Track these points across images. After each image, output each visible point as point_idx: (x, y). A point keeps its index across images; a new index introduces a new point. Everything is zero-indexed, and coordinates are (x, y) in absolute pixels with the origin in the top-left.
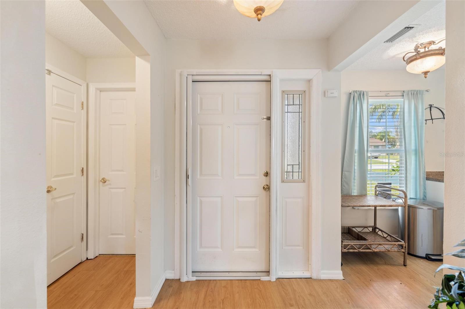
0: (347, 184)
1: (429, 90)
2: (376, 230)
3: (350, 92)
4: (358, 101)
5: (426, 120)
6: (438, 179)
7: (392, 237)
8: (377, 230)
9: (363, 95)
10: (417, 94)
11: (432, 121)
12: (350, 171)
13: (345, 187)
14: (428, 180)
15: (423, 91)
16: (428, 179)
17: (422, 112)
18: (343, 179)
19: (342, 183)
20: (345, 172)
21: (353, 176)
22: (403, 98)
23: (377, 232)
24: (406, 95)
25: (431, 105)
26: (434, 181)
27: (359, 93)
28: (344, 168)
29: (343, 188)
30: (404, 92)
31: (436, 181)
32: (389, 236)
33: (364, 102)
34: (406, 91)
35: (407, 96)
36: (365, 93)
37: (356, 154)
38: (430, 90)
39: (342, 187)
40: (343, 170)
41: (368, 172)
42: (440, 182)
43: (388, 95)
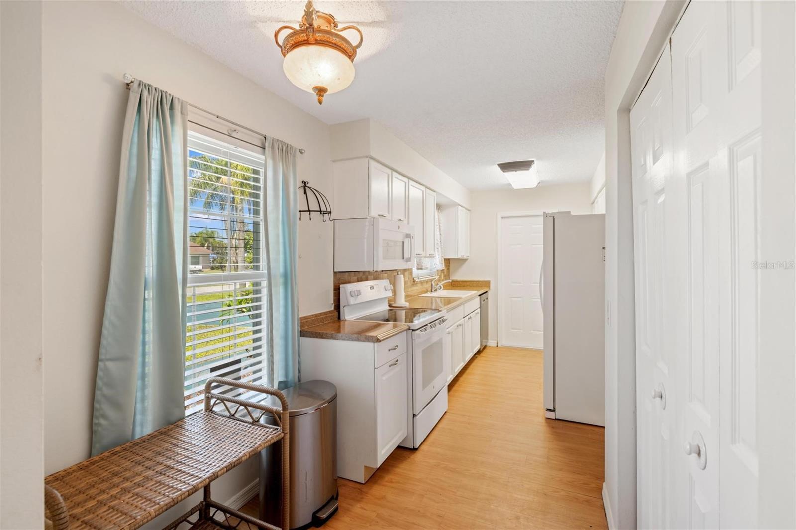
0: (117, 405)
1: (303, 151)
2: (209, 512)
3: (127, 81)
4: (154, 121)
5: (300, 211)
6: (320, 333)
7: (250, 524)
8: (213, 510)
9: (172, 108)
10: (287, 152)
11: (310, 214)
12: (125, 359)
13: (104, 416)
14: (304, 336)
15: (296, 149)
16: (303, 334)
17: (295, 193)
18: (101, 390)
19: (96, 405)
20: (110, 365)
21: (138, 370)
22: (264, 154)
23: (211, 515)
24: (269, 147)
25: (305, 183)
26: (314, 337)
27: (157, 96)
28: (102, 350)
29: (99, 424)
30: (265, 138)
31: (317, 337)
32: (243, 521)
33: (172, 130)
34: (269, 139)
35: (270, 149)
36: (177, 107)
37: (150, 294)
38: (305, 151)
39: (95, 421)
40: (101, 357)
41: (188, 334)
42: (323, 338)
43: (234, 134)
